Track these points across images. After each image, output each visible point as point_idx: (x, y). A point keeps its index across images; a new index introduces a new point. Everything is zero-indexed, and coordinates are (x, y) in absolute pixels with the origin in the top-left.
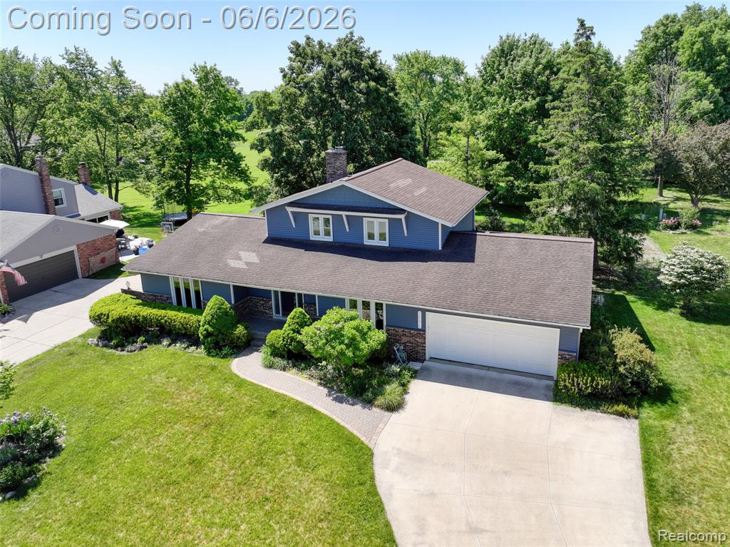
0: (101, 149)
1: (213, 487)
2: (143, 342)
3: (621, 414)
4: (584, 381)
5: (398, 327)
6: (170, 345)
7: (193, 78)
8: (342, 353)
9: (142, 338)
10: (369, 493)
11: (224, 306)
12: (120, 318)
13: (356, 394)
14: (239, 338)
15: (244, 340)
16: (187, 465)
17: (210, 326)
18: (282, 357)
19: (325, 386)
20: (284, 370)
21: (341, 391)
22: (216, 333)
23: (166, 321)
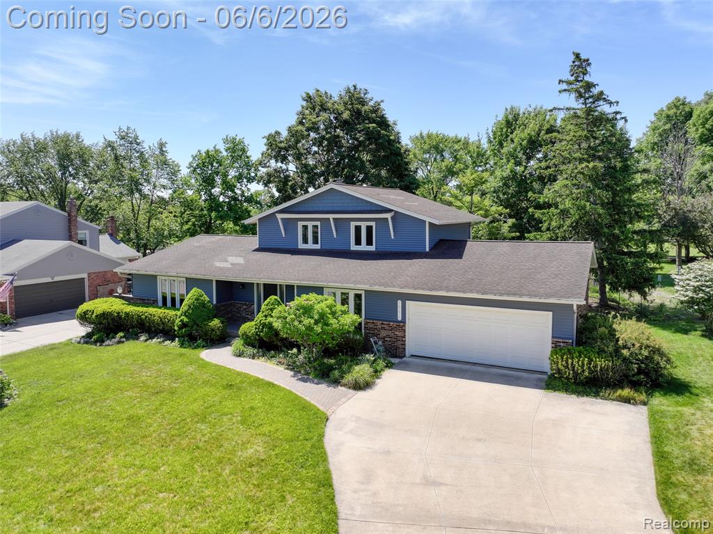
0: (134, 216)
1: (145, 437)
2: (121, 337)
3: (627, 400)
4: (580, 362)
5: (376, 320)
6: (146, 340)
7: (222, 147)
8: (309, 328)
9: (121, 334)
10: (313, 446)
11: (202, 298)
12: (104, 314)
13: (323, 375)
14: (213, 330)
15: (218, 333)
16: (125, 420)
17: (186, 316)
18: (254, 346)
19: (291, 370)
20: (253, 358)
21: (308, 374)
22: (190, 324)
23: (146, 317)
